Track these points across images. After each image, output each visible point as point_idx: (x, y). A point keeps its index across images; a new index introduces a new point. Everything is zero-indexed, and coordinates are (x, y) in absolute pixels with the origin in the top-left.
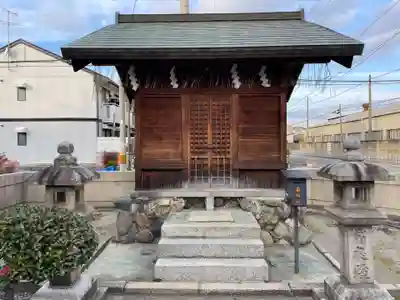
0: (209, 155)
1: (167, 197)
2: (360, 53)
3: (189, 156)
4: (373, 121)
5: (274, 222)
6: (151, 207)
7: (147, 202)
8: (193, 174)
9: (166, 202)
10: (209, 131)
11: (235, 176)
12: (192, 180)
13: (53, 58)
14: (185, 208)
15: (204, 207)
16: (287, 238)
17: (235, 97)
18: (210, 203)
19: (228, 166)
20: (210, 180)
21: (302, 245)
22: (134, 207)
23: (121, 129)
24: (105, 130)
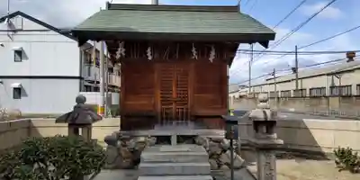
0: (173, 106)
1: (143, 135)
2: (273, 39)
3: (159, 106)
4: (299, 81)
5: (219, 153)
6: (132, 143)
7: (128, 140)
8: (162, 119)
9: (142, 139)
10: (174, 89)
11: (192, 120)
12: (162, 124)
13: (46, 28)
14: (157, 143)
15: (169, 143)
16: (227, 164)
17: (192, 65)
18: (174, 140)
19: (187, 113)
20: (174, 123)
21: (238, 169)
22: (119, 143)
23: (101, 86)
24: (86, 86)
